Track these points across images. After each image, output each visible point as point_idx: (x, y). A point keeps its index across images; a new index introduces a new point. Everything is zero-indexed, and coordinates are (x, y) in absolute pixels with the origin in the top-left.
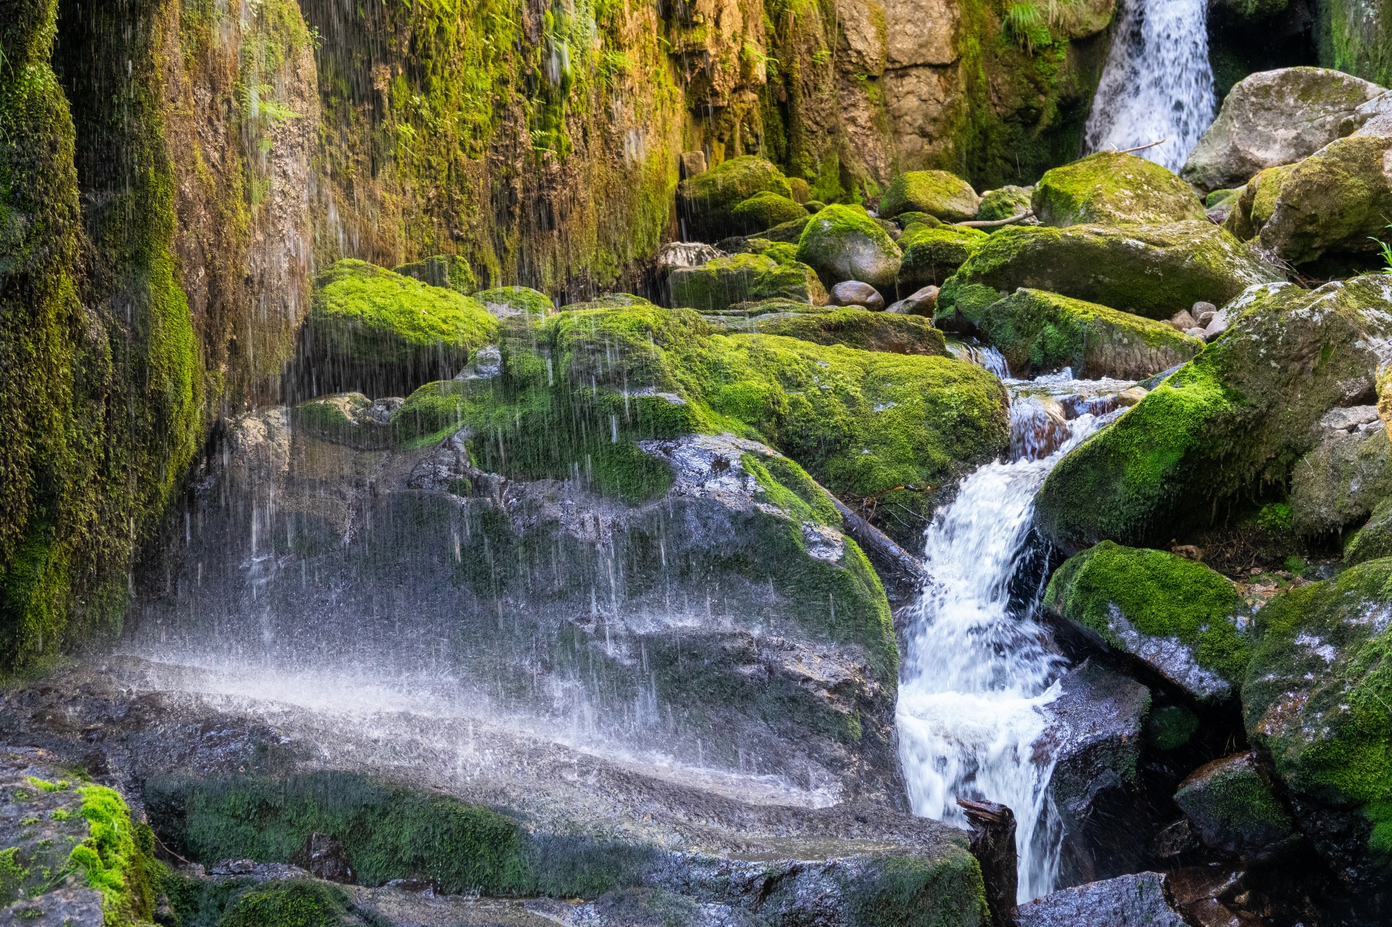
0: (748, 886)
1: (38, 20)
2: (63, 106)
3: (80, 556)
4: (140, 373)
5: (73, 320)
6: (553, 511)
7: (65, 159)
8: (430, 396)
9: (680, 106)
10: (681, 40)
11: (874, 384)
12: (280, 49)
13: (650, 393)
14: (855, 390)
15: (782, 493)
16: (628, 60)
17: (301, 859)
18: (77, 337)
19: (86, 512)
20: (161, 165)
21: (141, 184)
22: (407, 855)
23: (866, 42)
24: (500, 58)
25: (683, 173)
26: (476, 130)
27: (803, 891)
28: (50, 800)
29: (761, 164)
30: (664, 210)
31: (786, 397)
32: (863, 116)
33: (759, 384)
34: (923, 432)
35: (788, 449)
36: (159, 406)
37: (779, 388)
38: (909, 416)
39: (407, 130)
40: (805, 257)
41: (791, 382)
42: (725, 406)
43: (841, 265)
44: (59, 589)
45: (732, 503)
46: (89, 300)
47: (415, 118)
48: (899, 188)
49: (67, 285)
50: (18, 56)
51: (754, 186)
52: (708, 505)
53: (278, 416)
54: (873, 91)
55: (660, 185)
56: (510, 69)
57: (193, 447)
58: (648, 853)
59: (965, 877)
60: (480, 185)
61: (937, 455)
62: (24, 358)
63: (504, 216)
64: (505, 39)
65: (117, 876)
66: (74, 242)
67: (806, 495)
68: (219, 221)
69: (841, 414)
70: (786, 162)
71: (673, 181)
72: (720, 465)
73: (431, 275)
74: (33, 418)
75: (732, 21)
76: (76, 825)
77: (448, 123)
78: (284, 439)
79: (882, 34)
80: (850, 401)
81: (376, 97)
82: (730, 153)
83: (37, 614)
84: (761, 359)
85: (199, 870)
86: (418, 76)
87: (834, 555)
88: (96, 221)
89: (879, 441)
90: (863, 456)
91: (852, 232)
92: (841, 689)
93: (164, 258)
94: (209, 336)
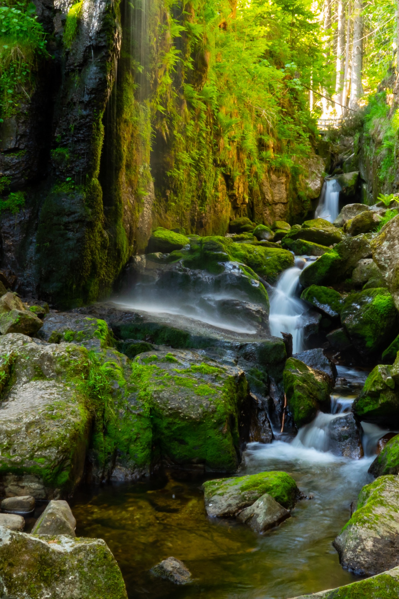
0: (236, 347)
1: (95, 169)
2: (100, 188)
3: (101, 281)
4: (116, 244)
5: (101, 232)
6: (200, 275)
7: (100, 199)
8: (175, 253)
9: (230, 206)
10: (231, 192)
11: (267, 253)
12: (146, 181)
13: (220, 253)
14: (263, 254)
15: (247, 273)
16: (220, 195)
17: (144, 339)
18: (102, 236)
19: (103, 272)
20: (120, 202)
21: (116, 205)
22: (166, 339)
23: (269, 197)
24: (193, 191)
25: (231, 220)
26: (188, 206)
27: (248, 349)
28: (91, 322)
29: (247, 219)
30: (226, 228)
31: (248, 255)
32: (268, 212)
33: (243, 252)
34: (276, 263)
35: (249, 265)
36: (119, 252)
37: (247, 253)
38: (274, 260)
39: (173, 204)
40: (254, 235)
41: (250, 252)
42: (236, 256)
43: (262, 237)
44: (97, 287)
45: (237, 275)
46: (105, 229)
47: (175, 202)
48: (275, 224)
49: (100, 225)
50: (91, 176)
51: (245, 223)
52: (231, 275)
53: (143, 256)
54: (270, 207)
55: (226, 222)
56: (195, 194)
57: (126, 261)
58: (216, 340)
59: (282, 346)
60: (188, 217)
61: (279, 268)
62: (90, 239)
63: (193, 224)
64: (194, 188)
65: (104, 337)
66: (102, 216)
67: (252, 274)
68: (132, 215)
69: (260, 259)
70: (252, 219)
71: (228, 221)
72: (234, 267)
73: (177, 231)
74: (92, 252)
75: (241, 189)
76: (96, 327)
77: (182, 203)
78: (145, 261)
79: (272, 196)
80: (262, 256)
81: (167, 197)
82: (240, 216)
83: (91, 292)
84: (243, 248)
85: (123, 341)
86: (176, 193)
87: (257, 285)
88: (106, 213)
89: (268, 264)
90: (264, 267)
91: (264, 230)
92: (258, 312)
93: (121, 222)
94: (130, 238)
